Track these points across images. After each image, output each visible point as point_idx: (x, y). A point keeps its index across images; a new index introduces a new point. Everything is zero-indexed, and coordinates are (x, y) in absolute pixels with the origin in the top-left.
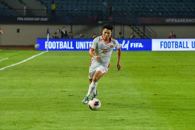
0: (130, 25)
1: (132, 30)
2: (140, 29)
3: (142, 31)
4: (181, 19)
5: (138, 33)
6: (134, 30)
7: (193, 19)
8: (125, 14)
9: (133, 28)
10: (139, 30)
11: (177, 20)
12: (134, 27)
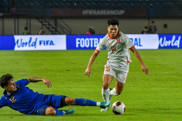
0: (37, 18)
1: (40, 25)
2: (51, 23)
3: (54, 26)
4: (102, 11)
5: (48, 28)
6: (43, 24)
7: (116, 11)
8: (32, 4)
9: (42, 22)
10: (49, 25)
11: (96, 12)
12: (44, 21)
